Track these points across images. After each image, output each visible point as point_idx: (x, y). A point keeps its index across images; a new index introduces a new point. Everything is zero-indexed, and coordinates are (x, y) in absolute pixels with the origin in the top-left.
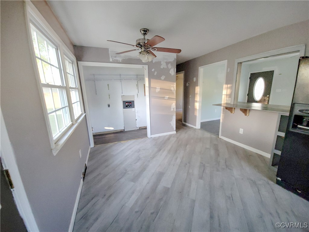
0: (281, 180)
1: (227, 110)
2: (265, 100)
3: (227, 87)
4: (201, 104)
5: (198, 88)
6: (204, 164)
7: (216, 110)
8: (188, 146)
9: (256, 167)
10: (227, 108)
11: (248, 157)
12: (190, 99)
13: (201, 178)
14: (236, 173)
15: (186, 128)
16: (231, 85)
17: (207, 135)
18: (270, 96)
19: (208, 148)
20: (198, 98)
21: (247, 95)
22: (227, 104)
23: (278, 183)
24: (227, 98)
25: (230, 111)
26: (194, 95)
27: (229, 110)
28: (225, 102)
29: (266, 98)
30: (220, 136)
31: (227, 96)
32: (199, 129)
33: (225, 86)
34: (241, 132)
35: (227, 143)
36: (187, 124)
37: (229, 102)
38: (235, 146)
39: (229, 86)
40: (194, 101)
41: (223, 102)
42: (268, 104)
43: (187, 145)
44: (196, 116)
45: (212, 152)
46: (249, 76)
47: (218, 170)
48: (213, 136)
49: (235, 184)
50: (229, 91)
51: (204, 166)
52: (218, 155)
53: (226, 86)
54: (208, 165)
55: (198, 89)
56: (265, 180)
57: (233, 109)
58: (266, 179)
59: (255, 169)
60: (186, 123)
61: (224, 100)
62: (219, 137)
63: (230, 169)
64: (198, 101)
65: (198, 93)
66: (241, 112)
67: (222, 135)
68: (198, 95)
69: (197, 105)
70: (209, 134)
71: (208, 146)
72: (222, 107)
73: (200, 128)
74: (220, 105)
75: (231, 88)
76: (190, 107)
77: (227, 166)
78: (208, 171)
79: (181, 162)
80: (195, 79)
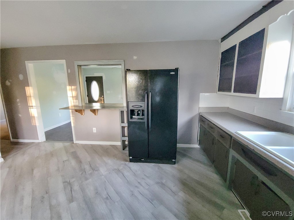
0: (132, 158)
1: (77, 113)
2: (101, 99)
3: (72, 89)
4: (40, 109)
5: (29, 89)
6: (68, 181)
7: (60, 114)
8: (35, 171)
9: (115, 156)
10: (76, 111)
11: (106, 151)
12: (19, 104)
13: (71, 200)
14: (103, 171)
15: (21, 146)
16: (76, 87)
17: (59, 145)
18: (104, 96)
19: (66, 161)
20: (33, 102)
21: (87, 96)
22: (74, 106)
23: (131, 161)
24: (74, 100)
25: (81, 114)
26: (25, 98)
27: (79, 112)
28: (73, 104)
29: (101, 98)
30: (75, 142)
31: (73, 98)
32: (44, 142)
33: (68, 88)
34: (95, 131)
35: (84, 147)
36: (21, 141)
37: (77, 104)
38: (92, 146)
39: (73, 87)
40: (27, 107)
41: (70, 105)
42: (104, 103)
43: (33, 170)
44: (36, 126)
45: (73, 163)
46: (85, 79)
47: (86, 179)
48: (67, 144)
49: (106, 181)
50: (74, 93)
51: (69, 183)
52: (79, 162)
53: (70, 87)
54: (74, 180)
55: (30, 91)
56: (123, 164)
57: (83, 111)
58: (123, 162)
59: (114, 159)
60: (19, 140)
61: (71, 102)
62: (73, 143)
63: (97, 170)
64: (35, 106)
65: (32, 95)
66: (92, 113)
67: (77, 140)
68: (32, 98)
69: (34, 112)
70: (61, 143)
71: (65, 158)
72: (70, 110)
73: (45, 140)
74: (67, 108)
75: (76, 90)
76: (20, 115)
77: (93, 169)
78: (76, 187)
79: (33, 199)
80: (21, 77)
